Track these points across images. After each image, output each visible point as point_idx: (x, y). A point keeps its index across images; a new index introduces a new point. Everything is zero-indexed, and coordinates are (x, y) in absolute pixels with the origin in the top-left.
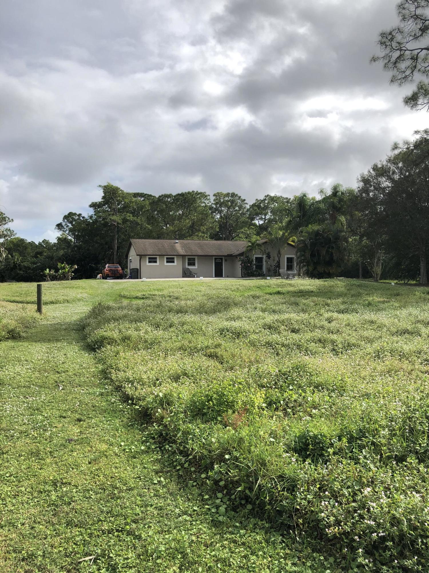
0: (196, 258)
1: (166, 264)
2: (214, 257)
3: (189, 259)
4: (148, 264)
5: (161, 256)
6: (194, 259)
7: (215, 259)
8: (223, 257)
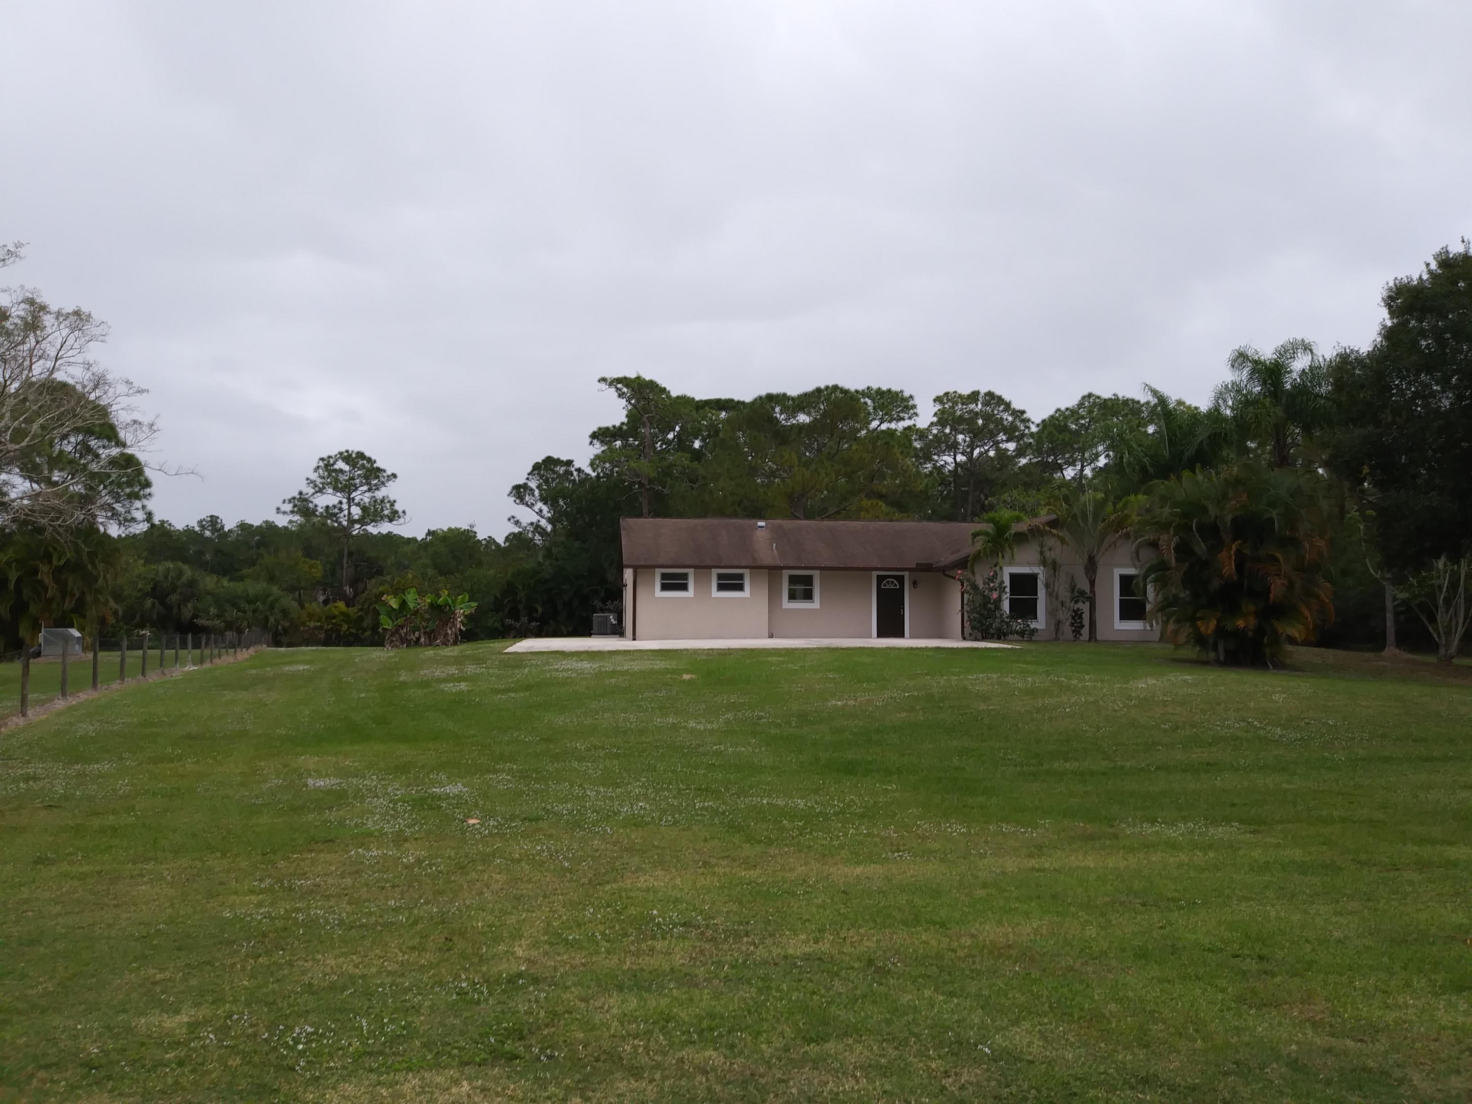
0: (816, 574)
1: (716, 594)
2: (875, 574)
3: (793, 580)
4: (659, 593)
5: (702, 568)
6: (809, 580)
7: (880, 579)
8: (906, 574)
